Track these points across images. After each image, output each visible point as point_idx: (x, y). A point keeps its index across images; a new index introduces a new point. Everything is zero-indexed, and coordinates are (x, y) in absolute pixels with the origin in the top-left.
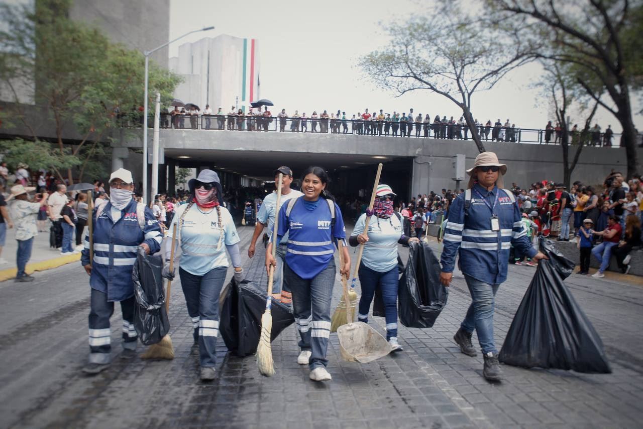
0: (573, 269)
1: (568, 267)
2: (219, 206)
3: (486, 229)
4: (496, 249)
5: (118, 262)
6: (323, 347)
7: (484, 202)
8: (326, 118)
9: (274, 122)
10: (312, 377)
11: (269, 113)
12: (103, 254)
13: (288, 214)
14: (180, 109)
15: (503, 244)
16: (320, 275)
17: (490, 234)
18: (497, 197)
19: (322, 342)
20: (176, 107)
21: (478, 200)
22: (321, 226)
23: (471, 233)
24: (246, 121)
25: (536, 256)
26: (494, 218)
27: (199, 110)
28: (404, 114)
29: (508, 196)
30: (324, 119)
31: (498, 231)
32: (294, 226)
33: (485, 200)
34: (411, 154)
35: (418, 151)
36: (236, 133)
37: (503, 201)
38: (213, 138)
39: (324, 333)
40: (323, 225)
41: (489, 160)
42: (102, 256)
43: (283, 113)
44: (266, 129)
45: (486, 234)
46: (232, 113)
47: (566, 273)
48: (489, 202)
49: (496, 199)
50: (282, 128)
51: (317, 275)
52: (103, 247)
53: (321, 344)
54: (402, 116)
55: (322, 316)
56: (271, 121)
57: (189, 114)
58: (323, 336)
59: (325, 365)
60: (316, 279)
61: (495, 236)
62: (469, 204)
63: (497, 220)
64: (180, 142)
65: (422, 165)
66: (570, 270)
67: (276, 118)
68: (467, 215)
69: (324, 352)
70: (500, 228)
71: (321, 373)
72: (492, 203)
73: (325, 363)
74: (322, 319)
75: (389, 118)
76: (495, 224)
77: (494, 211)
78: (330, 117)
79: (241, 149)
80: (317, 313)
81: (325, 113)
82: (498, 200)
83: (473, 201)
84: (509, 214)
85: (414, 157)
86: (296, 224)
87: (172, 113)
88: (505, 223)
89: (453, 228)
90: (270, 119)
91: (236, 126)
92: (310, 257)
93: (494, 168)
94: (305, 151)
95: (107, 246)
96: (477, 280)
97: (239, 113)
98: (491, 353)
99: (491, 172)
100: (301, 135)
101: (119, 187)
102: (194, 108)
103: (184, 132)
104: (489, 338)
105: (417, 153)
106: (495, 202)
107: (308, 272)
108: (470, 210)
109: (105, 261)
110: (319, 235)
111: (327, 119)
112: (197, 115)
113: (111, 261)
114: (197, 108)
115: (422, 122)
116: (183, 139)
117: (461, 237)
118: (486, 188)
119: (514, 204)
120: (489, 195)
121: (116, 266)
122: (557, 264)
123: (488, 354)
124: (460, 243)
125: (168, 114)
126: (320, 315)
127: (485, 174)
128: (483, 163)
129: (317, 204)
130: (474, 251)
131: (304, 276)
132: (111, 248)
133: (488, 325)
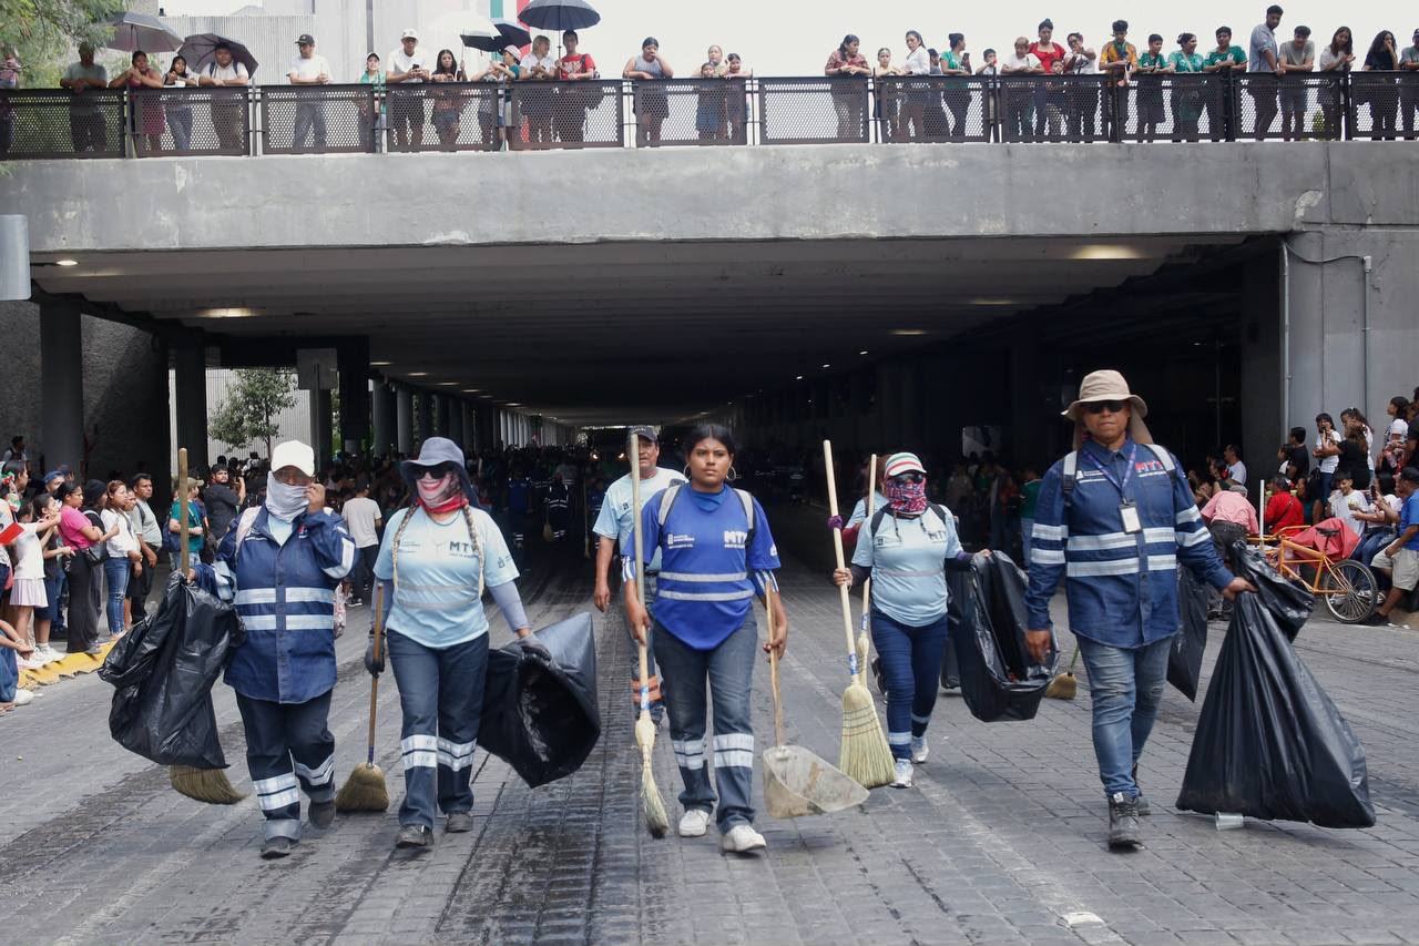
0: (1310, 610)
1: (1298, 607)
2: (467, 506)
3: (1111, 531)
4: (1135, 570)
5: (295, 622)
6: (743, 785)
7: (1105, 476)
8: (854, 69)
9: (608, 103)
10: (728, 845)
11: (585, 62)
12: (264, 609)
13: (662, 520)
14: (162, 61)
15: (1150, 558)
16: (728, 643)
17: (1121, 540)
18: (1131, 462)
19: (740, 775)
20: (138, 56)
21: (1093, 474)
22: (730, 543)
23: (1084, 543)
24: (475, 105)
25: (1232, 584)
26: (1127, 506)
27: (251, 65)
28: (1223, 33)
29: (1157, 458)
30: (846, 75)
31: (1138, 533)
32: (675, 544)
33: (1105, 472)
34: (1270, 222)
35: (1306, 204)
36: (426, 166)
37: (1146, 471)
38: (320, 191)
39: (742, 758)
40: (734, 541)
41: (1104, 387)
42: (261, 613)
43: (649, 58)
44: (573, 137)
45: (1114, 540)
46: (406, 68)
47: (1295, 619)
48: (1115, 475)
49: (1130, 467)
50: (650, 132)
51: (722, 643)
52: (263, 596)
53: (738, 779)
54: (1214, 45)
55: (736, 724)
56: (594, 103)
57: (206, 87)
58: (739, 764)
59: (751, 820)
60: (721, 650)
61: (1133, 543)
62: (1072, 481)
63: (1133, 510)
64: (166, 219)
65: (1328, 270)
66: (1304, 614)
67: (617, 83)
68: (1068, 504)
69: (746, 794)
70: (1143, 527)
71: (745, 835)
72: (1120, 476)
73: (751, 815)
74: (735, 731)
75: (1154, 55)
76: (1131, 517)
77: (1128, 493)
78: (874, 65)
79: (459, 236)
80: (726, 720)
81: (848, 46)
82: (1134, 469)
83: (1080, 475)
84: (1162, 496)
85: (1288, 236)
86: (679, 538)
87: (126, 84)
88: (1152, 514)
89: (1043, 536)
90: (590, 89)
91: (430, 134)
92: (711, 604)
93: (1113, 406)
94: (761, 231)
95: (272, 591)
96: (1096, 643)
97: (441, 68)
98: (1120, 794)
99: (1106, 412)
100: (739, 154)
101: (291, 482)
102: (225, 56)
103: (182, 172)
104: (1119, 764)
105: (1300, 213)
106: (1128, 474)
107: (705, 637)
108: (1074, 495)
109: (267, 622)
110: (725, 560)
111: (861, 77)
112: (243, 89)
113: (281, 622)
114: (237, 54)
115: (1317, 68)
116: (178, 202)
117: (1061, 553)
118: (1104, 445)
119: (1173, 475)
120: (1113, 460)
121: (289, 631)
122: (1276, 601)
123: (1115, 796)
124: (1063, 567)
125: (100, 88)
126: (731, 721)
127: (1096, 417)
128: (1092, 395)
129: (719, 499)
130: (1092, 583)
131: (697, 643)
132: (281, 596)
133: (1115, 737)
